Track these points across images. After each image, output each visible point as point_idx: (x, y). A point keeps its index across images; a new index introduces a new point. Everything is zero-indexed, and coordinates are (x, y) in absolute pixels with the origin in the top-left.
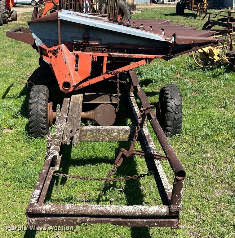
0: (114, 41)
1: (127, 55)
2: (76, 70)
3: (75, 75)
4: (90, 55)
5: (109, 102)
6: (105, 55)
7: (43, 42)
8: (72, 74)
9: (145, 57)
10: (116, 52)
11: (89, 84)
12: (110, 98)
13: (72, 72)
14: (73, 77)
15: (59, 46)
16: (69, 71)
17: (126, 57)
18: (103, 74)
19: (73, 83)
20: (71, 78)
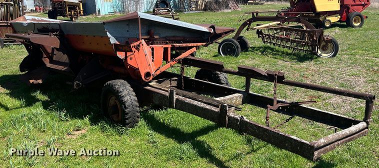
1: (184, 45)
2: (153, 61)
4: (162, 47)
6: (169, 46)
7: (116, 39)
8: (151, 65)
10: (177, 43)
11: (161, 72)
12: (171, 82)
13: (151, 63)
14: (151, 67)
15: (141, 41)
16: (149, 62)
18: (169, 62)
19: (153, 73)
20: (150, 69)
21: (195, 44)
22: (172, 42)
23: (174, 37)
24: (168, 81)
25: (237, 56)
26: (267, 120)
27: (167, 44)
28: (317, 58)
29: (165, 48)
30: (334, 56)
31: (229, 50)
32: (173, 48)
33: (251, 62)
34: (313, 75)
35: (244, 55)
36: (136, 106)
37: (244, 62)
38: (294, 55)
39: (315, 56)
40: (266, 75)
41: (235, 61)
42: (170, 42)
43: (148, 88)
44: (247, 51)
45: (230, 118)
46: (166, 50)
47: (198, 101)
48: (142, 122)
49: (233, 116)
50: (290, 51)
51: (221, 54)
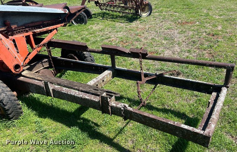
0: (27, 22)
1: (45, 29)
2: (18, 52)
3: (18, 56)
4: (23, 36)
5: (43, 68)
6: (30, 33)
8: (17, 56)
9: (55, 28)
10: (37, 28)
11: (29, 60)
12: (42, 64)
13: (16, 55)
14: (18, 58)
16: (14, 55)
17: (45, 30)
18: (34, 49)
19: (22, 64)
20: (18, 60)
21: (55, 27)
22: (32, 29)
23: (32, 23)
24: (40, 65)
25: (86, 23)
26: (139, 94)
27: (27, 31)
28: (139, 18)
29: (26, 37)
30: (150, 14)
31: (79, 20)
32: (35, 35)
33: (97, 27)
34: (143, 33)
35: (91, 22)
36: (15, 100)
37: (92, 28)
38: (124, 17)
39: (139, 17)
40: (130, 52)
41: (85, 28)
42: (30, 30)
43: (21, 78)
44: (91, 18)
45: (112, 107)
46: (28, 38)
47: (74, 89)
48: (25, 110)
49: (114, 105)
50: (121, 15)
51: (73, 24)
